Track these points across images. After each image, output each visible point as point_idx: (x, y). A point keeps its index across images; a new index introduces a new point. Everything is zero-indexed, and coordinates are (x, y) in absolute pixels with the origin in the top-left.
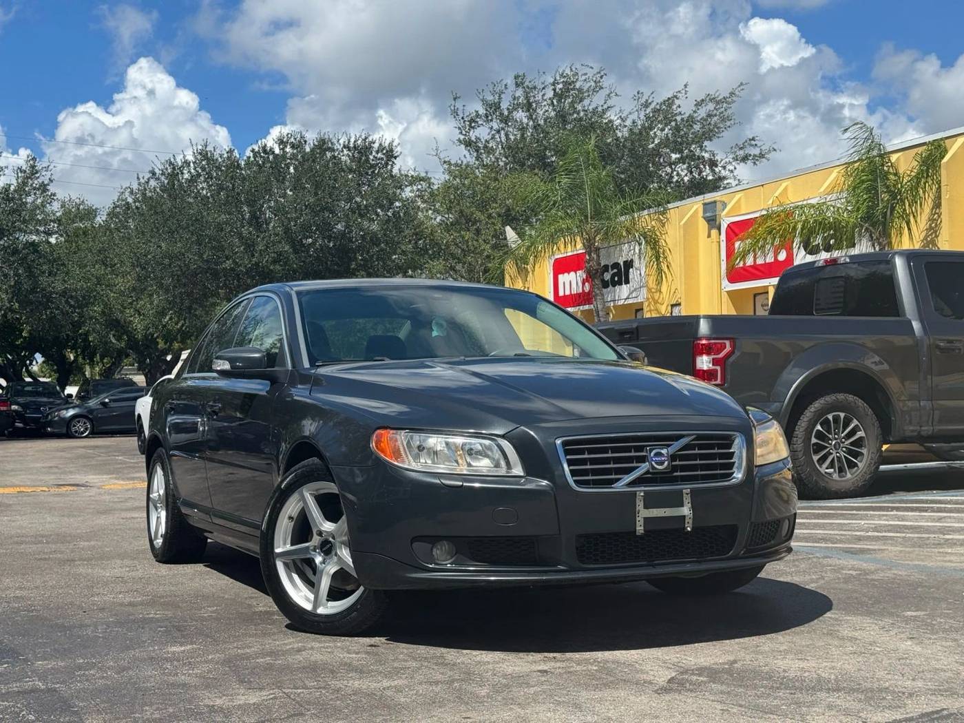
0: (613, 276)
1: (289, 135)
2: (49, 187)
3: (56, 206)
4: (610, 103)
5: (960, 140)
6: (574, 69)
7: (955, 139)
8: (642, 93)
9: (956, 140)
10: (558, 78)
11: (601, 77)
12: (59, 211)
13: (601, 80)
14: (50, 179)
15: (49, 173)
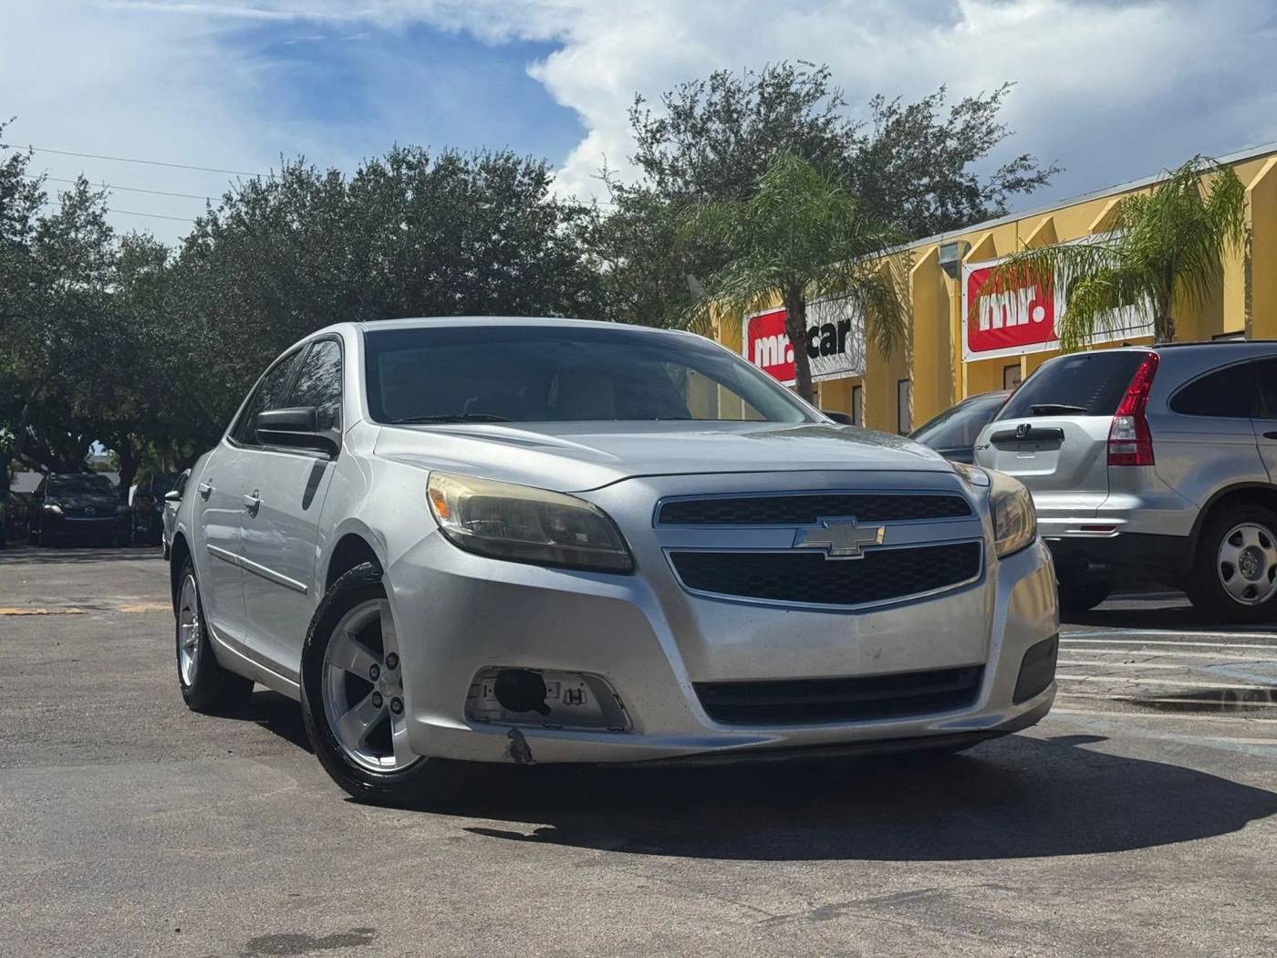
0: (824, 342)
1: (406, 152)
2: (103, 219)
3: (115, 245)
4: (834, 113)
5: (1271, 161)
6: (788, 68)
7: (1265, 159)
8: (883, 98)
9: (1267, 161)
10: (767, 78)
11: (825, 77)
12: (120, 252)
13: (824, 82)
14: (102, 208)
15: (101, 202)
